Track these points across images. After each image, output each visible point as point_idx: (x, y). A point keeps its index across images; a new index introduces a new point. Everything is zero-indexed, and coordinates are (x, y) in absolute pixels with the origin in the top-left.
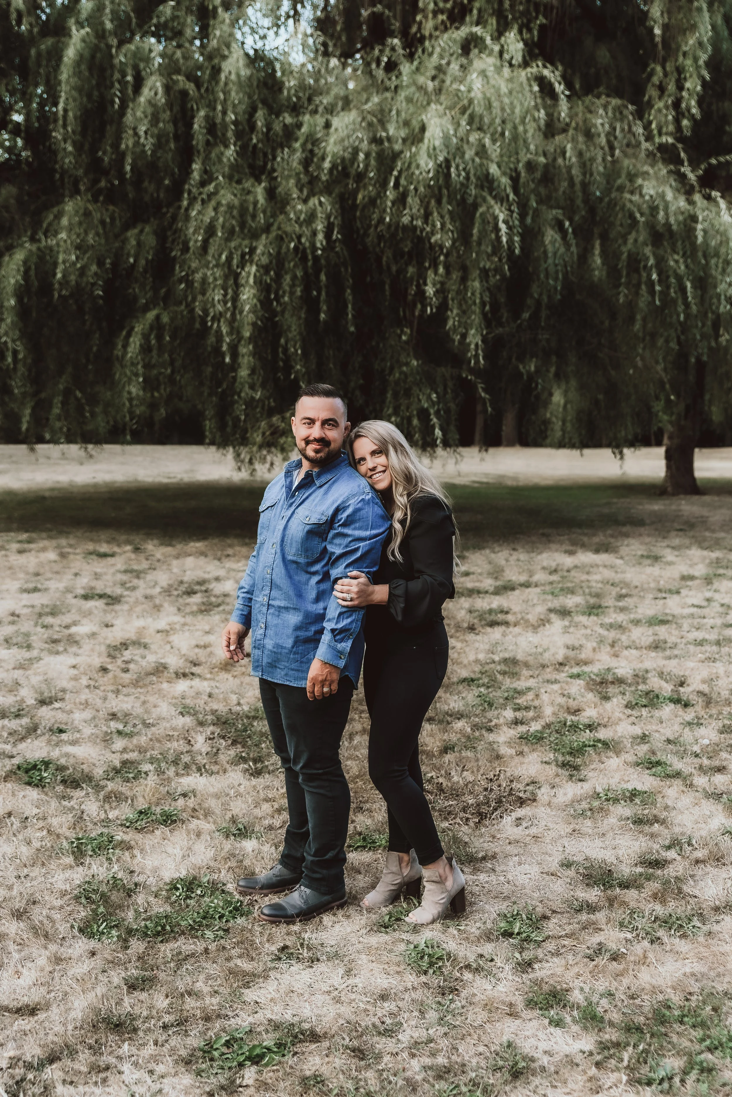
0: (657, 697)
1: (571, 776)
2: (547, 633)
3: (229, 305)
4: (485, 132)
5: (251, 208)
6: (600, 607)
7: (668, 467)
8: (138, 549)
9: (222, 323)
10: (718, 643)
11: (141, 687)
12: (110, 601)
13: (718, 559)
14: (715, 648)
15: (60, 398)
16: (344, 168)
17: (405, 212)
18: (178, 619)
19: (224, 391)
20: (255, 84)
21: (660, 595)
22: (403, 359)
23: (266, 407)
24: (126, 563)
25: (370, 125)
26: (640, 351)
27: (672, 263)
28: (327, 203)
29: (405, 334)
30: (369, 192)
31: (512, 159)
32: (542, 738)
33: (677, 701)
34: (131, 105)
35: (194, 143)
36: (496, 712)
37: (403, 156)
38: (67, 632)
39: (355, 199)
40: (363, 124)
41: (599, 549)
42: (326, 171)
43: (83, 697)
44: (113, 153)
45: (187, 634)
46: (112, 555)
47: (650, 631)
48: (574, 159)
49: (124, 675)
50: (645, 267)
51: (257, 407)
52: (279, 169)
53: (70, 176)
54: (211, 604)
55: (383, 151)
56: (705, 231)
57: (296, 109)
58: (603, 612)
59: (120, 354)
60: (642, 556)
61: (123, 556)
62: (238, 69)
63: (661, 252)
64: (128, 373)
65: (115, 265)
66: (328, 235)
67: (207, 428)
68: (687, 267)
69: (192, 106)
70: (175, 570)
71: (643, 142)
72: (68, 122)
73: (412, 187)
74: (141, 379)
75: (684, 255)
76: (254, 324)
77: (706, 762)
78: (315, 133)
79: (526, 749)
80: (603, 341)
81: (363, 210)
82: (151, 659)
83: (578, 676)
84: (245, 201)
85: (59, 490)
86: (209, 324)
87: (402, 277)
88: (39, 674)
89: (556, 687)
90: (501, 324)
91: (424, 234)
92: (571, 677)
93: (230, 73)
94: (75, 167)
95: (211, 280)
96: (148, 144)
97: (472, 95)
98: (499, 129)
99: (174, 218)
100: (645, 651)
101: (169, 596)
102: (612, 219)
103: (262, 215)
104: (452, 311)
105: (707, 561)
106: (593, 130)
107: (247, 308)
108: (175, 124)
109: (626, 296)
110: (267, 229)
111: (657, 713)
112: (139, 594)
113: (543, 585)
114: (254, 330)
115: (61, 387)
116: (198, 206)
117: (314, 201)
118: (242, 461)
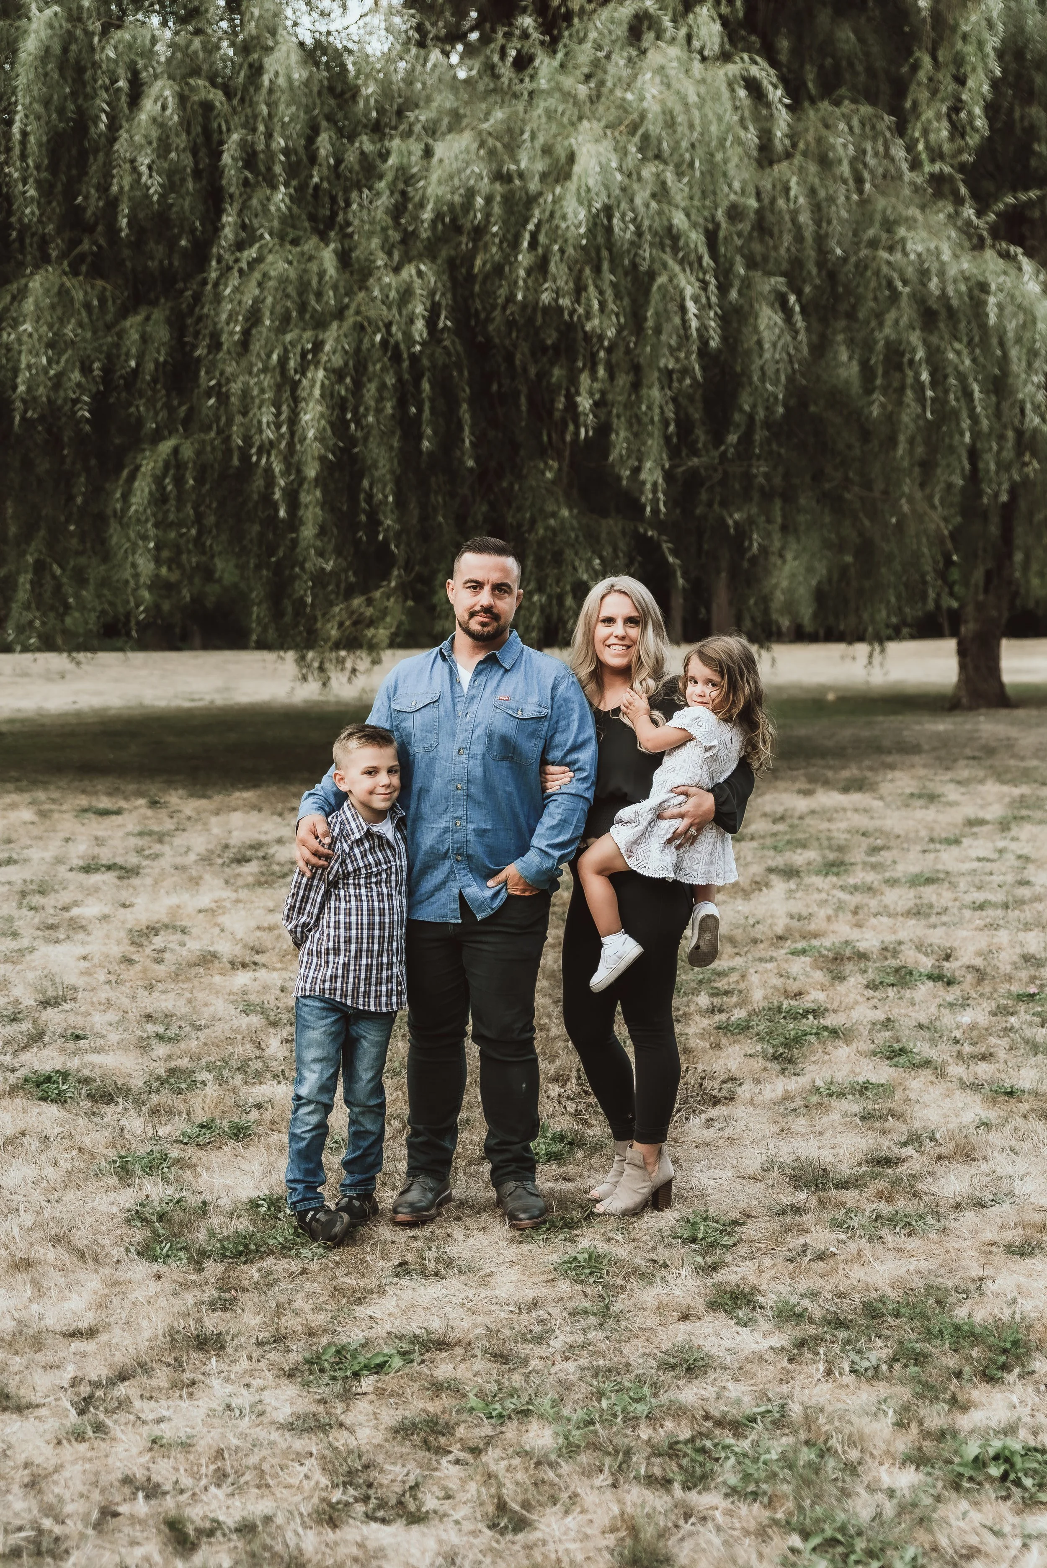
0: (911, 973)
1: (784, 1069)
2: (762, 899)
3: (284, 429)
4: (666, 163)
5: (314, 283)
6: (842, 863)
7: (962, 666)
8: (157, 802)
9: (273, 458)
10: (1006, 906)
11: (184, 982)
12: (123, 872)
13: (1022, 796)
14: (1000, 912)
15: (29, 576)
16: (454, 220)
17: (546, 285)
18: (227, 894)
19: (278, 563)
20: (315, 89)
21: (932, 846)
22: (550, 507)
23: (343, 586)
24: (139, 823)
25: (492, 153)
26: (906, 489)
27: (951, 356)
28: (430, 274)
29: (550, 469)
30: (492, 256)
31: (707, 203)
32: (748, 1028)
33: (936, 977)
34: (126, 125)
35: (224, 182)
36: (685, 999)
37: (541, 201)
38: (67, 915)
39: (472, 266)
40: (482, 152)
41: (849, 787)
42: (426, 225)
43: (102, 996)
44: (99, 198)
45: (243, 913)
46: (118, 812)
47: (912, 893)
48: (801, 200)
49: (156, 967)
50: (911, 362)
51: (328, 584)
52: (356, 222)
53: (33, 235)
54: (273, 874)
55: (512, 192)
56: (1000, 306)
57: (378, 129)
58: (846, 871)
59: (118, 506)
60: (912, 795)
61: (135, 814)
62: (288, 67)
63: (934, 340)
64: (132, 535)
65: (107, 371)
66: (431, 322)
67: (254, 616)
68: (974, 360)
69: (220, 126)
70: (215, 831)
71: (906, 171)
72: (29, 151)
73: (556, 247)
74: (152, 545)
75: (970, 343)
76: (322, 459)
77: (967, 1049)
78: (410, 166)
79: (724, 1041)
80: (851, 474)
81: (484, 282)
82: (194, 946)
83: (804, 952)
84: (305, 271)
85: (23, 721)
86: (254, 459)
87: (544, 383)
88: (35, 969)
89: (769, 966)
90: (695, 453)
91: (575, 318)
92: (792, 954)
93: (277, 74)
94: (40, 221)
95: (255, 392)
96: (154, 184)
97: (645, 104)
98: (687, 156)
99: (197, 298)
100: (900, 919)
101: (211, 865)
102: (861, 290)
103: (331, 293)
104: (617, 434)
105: (1007, 800)
106: (831, 154)
107: (311, 434)
108: (195, 152)
109: (883, 406)
110: (340, 314)
111: (908, 993)
112: (165, 863)
113: (763, 837)
114: (322, 470)
115: (30, 559)
116: (234, 280)
117: (409, 272)
118: (309, 666)
